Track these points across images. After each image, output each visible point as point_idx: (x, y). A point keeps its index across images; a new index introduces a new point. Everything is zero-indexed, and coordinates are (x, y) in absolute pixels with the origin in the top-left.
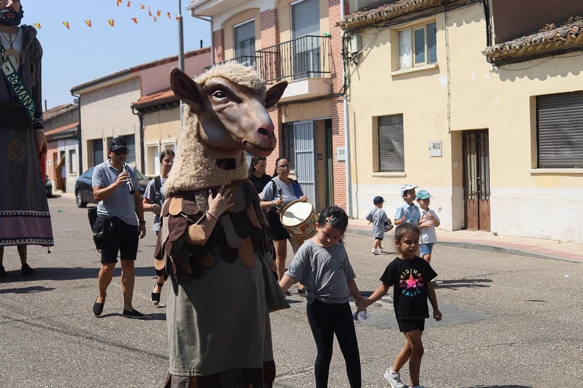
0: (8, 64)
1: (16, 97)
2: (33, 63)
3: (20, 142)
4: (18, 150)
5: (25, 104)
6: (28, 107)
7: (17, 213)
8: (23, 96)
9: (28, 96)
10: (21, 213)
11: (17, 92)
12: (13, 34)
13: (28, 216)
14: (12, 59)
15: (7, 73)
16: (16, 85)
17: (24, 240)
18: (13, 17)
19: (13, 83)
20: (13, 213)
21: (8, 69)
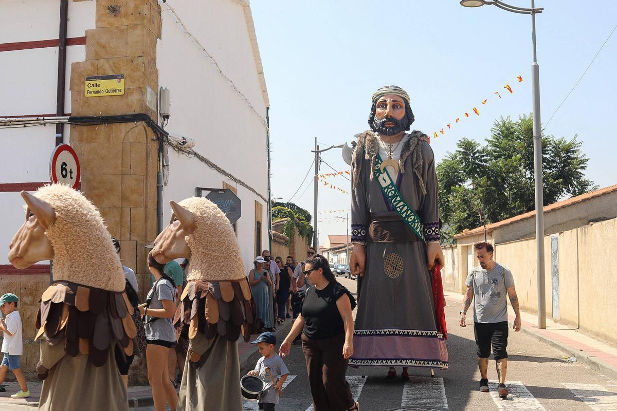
0: (385, 175)
1: (394, 209)
2: (416, 171)
3: (398, 257)
4: (397, 265)
5: (404, 215)
6: (408, 219)
7: (394, 332)
8: (401, 208)
9: (406, 208)
11: (394, 204)
12: (394, 143)
13: (408, 335)
14: (390, 169)
15: (384, 185)
16: (393, 197)
17: (401, 362)
18: (392, 126)
19: (390, 195)
20: (390, 332)
21: (385, 181)
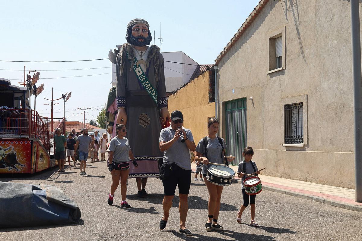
0: (139, 68)
1: (144, 88)
2: (155, 67)
3: (147, 115)
4: (146, 120)
5: (150, 92)
6: (152, 94)
7: (145, 158)
8: (149, 88)
9: (151, 88)
10: (148, 158)
11: (145, 85)
12: (143, 51)
13: (153, 160)
14: (142, 66)
15: (139, 74)
16: (144, 81)
17: (149, 175)
18: (143, 41)
19: (142, 80)
20: (142, 158)
21: (139, 72)
